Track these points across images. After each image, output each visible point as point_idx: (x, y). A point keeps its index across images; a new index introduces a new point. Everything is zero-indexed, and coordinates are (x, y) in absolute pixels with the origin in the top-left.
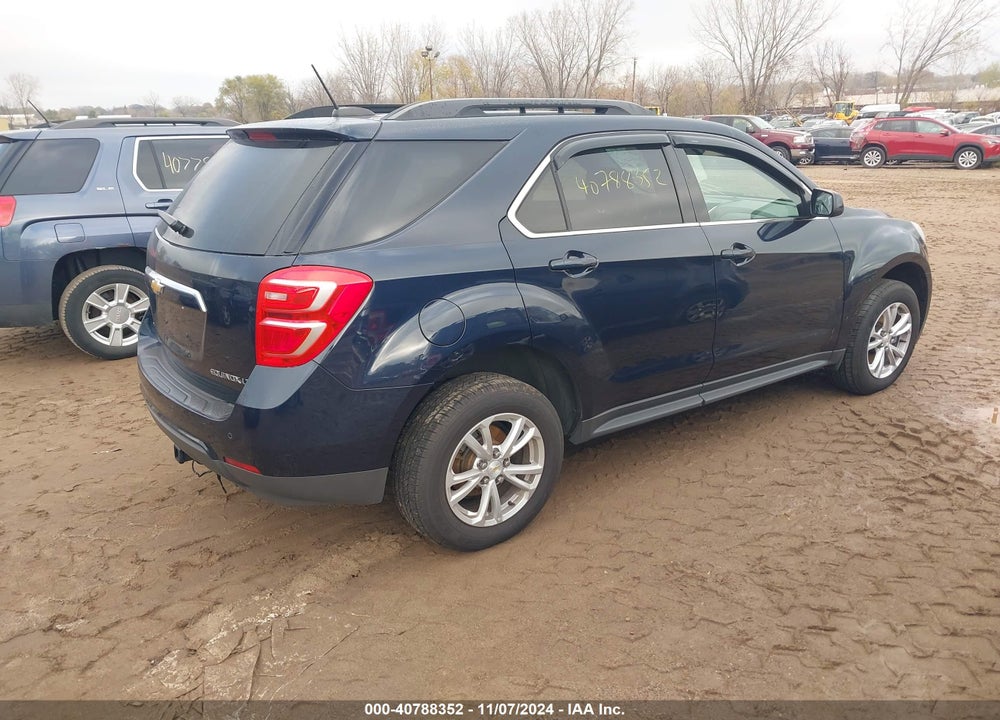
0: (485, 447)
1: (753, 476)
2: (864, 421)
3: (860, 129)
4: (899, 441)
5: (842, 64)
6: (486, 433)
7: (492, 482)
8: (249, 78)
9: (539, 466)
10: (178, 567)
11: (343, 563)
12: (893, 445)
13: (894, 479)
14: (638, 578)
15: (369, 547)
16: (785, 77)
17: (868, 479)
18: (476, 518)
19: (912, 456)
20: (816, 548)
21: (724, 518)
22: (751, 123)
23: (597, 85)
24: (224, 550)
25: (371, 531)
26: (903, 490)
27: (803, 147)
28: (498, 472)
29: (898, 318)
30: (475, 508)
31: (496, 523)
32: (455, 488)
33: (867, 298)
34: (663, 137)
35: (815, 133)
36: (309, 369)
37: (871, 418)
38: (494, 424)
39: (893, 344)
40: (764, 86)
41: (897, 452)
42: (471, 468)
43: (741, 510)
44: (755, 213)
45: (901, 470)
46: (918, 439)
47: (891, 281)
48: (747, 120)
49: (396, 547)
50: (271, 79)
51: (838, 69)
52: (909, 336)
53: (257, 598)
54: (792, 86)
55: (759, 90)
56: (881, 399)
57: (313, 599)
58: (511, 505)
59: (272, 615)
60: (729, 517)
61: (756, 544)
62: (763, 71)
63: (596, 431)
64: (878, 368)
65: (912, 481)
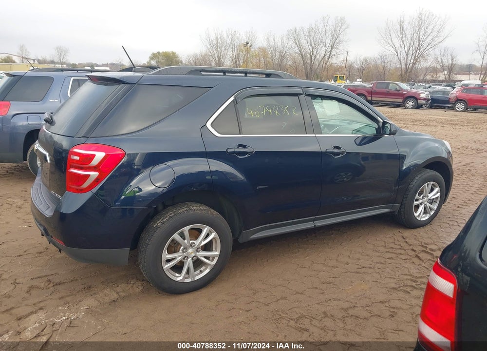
0: (186, 241)
1: (337, 267)
2: (407, 242)
3: (454, 93)
4: (422, 255)
5: (452, 59)
6: (187, 234)
7: (190, 259)
8: (163, 52)
9: (217, 253)
10: (31, 288)
11: (110, 294)
12: (417, 256)
13: (411, 275)
14: (256, 316)
15: (127, 286)
16: (423, 64)
17: (397, 274)
18: (179, 278)
19: (426, 264)
20: (356, 309)
21: (314, 288)
22: (399, 86)
23: (328, 63)
24: (57, 281)
25: (133, 279)
26: (414, 282)
27: (424, 99)
28: (193, 255)
29: (432, 190)
30: (180, 272)
31: (191, 281)
32: (168, 261)
33: (414, 178)
34: (299, 91)
35: (431, 93)
36: (88, 195)
37: (411, 241)
38: (191, 229)
39: (430, 203)
40: (412, 68)
41: (418, 260)
42: (179, 251)
43: (325, 284)
44: (358, 131)
45: (418, 271)
46: (432, 255)
47: (429, 170)
48: (397, 84)
49: (141, 288)
50: (174, 53)
51: (450, 62)
52: (439, 199)
53: (60, 308)
54: (427, 69)
55: (409, 70)
56: (421, 232)
57: (90, 311)
58: (201, 272)
59: (64, 318)
60: (316, 288)
61: (325, 304)
62: (412, 61)
63: (252, 237)
64: (420, 215)
65: (421, 277)
